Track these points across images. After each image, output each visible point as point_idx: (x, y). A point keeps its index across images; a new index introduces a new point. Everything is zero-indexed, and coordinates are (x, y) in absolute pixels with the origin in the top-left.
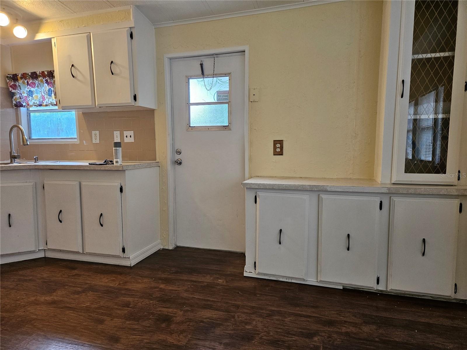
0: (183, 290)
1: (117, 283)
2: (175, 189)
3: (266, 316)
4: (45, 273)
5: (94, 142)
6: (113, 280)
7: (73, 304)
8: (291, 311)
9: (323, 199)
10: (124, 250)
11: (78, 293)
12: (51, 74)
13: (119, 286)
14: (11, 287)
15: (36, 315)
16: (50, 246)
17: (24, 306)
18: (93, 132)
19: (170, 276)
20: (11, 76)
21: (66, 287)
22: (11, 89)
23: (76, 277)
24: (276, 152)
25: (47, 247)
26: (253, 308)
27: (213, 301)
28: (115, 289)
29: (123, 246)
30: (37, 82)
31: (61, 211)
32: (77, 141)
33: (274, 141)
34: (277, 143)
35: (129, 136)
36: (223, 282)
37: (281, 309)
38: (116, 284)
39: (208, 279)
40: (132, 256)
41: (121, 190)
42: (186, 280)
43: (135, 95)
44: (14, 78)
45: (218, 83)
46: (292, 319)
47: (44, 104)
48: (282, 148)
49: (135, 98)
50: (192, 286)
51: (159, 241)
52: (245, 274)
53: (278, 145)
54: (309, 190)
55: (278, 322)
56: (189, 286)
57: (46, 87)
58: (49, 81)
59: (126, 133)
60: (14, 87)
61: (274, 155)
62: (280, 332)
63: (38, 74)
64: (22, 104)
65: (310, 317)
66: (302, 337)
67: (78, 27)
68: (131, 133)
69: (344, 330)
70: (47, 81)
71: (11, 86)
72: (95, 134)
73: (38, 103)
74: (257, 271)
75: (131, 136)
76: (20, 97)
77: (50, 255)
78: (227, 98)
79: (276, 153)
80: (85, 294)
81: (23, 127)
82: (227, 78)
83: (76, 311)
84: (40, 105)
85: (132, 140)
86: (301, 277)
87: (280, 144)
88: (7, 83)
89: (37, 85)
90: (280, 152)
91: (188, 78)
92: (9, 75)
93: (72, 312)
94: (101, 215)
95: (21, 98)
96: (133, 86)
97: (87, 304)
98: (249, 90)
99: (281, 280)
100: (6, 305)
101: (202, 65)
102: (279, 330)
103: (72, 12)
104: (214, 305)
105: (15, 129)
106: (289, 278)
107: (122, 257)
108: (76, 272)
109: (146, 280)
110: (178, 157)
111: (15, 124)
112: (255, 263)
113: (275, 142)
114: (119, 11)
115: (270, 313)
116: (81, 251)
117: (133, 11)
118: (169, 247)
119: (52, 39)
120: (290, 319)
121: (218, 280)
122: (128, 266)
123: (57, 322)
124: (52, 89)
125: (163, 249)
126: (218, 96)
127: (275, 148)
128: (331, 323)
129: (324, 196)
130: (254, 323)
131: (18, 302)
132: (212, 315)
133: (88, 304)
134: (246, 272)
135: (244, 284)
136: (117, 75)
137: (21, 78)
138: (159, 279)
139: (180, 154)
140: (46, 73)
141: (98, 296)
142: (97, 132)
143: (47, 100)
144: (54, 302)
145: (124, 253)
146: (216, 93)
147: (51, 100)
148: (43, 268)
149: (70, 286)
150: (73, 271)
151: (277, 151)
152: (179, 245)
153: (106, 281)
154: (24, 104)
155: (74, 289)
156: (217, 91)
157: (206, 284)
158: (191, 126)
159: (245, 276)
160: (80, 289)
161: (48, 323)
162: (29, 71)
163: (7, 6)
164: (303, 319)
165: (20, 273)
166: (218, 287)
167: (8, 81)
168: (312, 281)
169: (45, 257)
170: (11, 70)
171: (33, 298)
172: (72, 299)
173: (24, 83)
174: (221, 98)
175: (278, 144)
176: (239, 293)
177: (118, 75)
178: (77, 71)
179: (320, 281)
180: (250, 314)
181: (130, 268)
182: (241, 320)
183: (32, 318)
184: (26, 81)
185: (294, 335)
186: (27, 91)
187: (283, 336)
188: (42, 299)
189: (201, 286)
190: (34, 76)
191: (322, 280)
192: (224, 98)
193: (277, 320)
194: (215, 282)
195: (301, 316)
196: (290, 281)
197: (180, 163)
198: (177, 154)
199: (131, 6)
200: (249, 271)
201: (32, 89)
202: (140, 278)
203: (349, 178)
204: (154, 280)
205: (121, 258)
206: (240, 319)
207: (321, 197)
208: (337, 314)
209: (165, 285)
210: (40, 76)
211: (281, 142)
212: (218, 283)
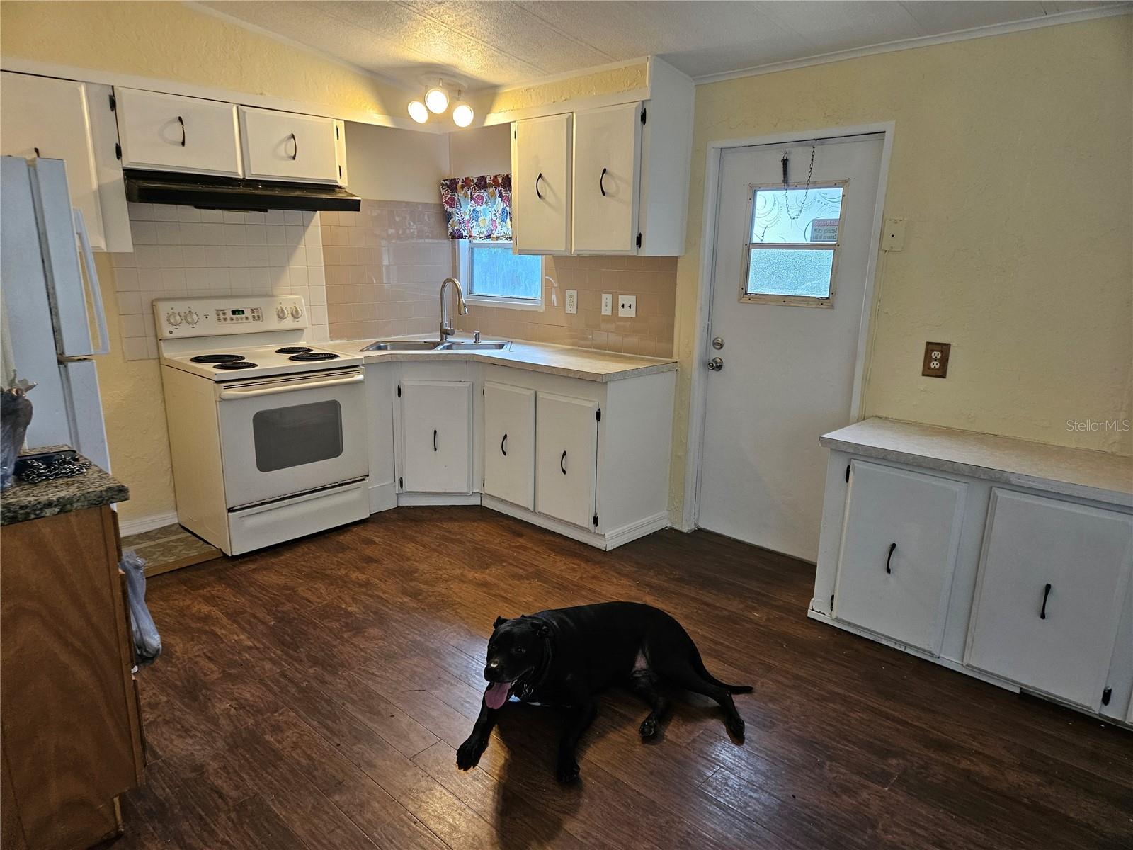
0: (682, 614)
1: (579, 575)
2: (704, 418)
3: (816, 699)
4: (478, 533)
5: (568, 311)
6: (573, 569)
7: (510, 593)
8: (871, 704)
9: (999, 499)
10: (596, 521)
11: (520, 578)
12: (507, 182)
13: (581, 582)
14: (433, 546)
15: (460, 597)
16: (488, 490)
17: (447, 581)
18: (568, 293)
19: (666, 585)
20: (448, 182)
21: (504, 564)
22: (446, 206)
23: (520, 551)
24: (929, 368)
25: (484, 490)
26: (797, 677)
27: (727, 647)
28: (573, 585)
29: (596, 514)
30: (486, 193)
31: (506, 436)
32: (540, 306)
33: (928, 343)
34: (934, 349)
35: (627, 306)
36: (761, 618)
37: (853, 695)
38: (576, 576)
39: (734, 606)
40: (609, 533)
41: (598, 417)
42: (693, 599)
43: (640, 234)
44: (452, 186)
45: (819, 201)
46: (865, 717)
47: (495, 236)
48: (944, 361)
49: (639, 241)
50: (700, 612)
51: (665, 512)
52: (811, 614)
53: (936, 355)
54: (966, 474)
55: (835, 715)
56: (695, 611)
57: (499, 204)
58: (504, 195)
59: (622, 299)
60: (452, 203)
61: (923, 375)
62: (829, 731)
63: (488, 181)
64: (462, 234)
65: (905, 723)
66: (867, 751)
67: (554, 102)
68: (632, 300)
69: (965, 764)
70: (500, 192)
71: (446, 202)
72: (571, 297)
73: (485, 233)
74: (835, 614)
75: (630, 307)
76: (460, 220)
77: (488, 504)
78: (833, 235)
79: (927, 372)
80: (528, 582)
81: (462, 284)
82: (839, 192)
83: (512, 606)
84: (489, 237)
85: (631, 313)
86: (926, 648)
87: (941, 351)
88: (441, 196)
89: (485, 200)
90: (938, 369)
91: (754, 190)
92: (444, 181)
93: (507, 605)
94: (565, 453)
95: (460, 223)
96: (638, 217)
97: (528, 599)
98: (883, 222)
99: (884, 642)
100: (430, 596)
101: (785, 162)
102: (828, 728)
103: (546, 73)
104: (727, 654)
105: (449, 285)
106: (901, 643)
107: (593, 531)
108: (521, 541)
109: (624, 581)
110: (715, 354)
111: (450, 276)
112: (833, 597)
113: (931, 347)
114: (625, 68)
115: (828, 695)
116: (532, 509)
117: (650, 67)
118: (683, 527)
119: (512, 124)
120: (861, 715)
121: (751, 613)
122: (601, 550)
123: (484, 615)
124: (508, 209)
125: (672, 529)
126: (815, 230)
127: (928, 359)
128: (943, 746)
129: (1001, 494)
130: (788, 703)
131: (439, 572)
132: (717, 669)
133: (530, 599)
134: (813, 610)
135: (800, 632)
136: (611, 196)
137: (463, 187)
138: (646, 585)
139: (721, 348)
140: (500, 180)
141: (546, 589)
142: (574, 293)
143: (499, 228)
144: (485, 584)
145: (597, 525)
146: (811, 224)
147: (505, 230)
148: (476, 524)
149: (511, 564)
150: (517, 539)
151: (933, 367)
152: (702, 526)
153: (562, 568)
154: (465, 233)
155: (515, 569)
156: (813, 220)
157: (726, 613)
158: (748, 292)
159: (809, 618)
160: (521, 572)
161: (473, 614)
162: (474, 176)
163: (447, 74)
164: (887, 723)
165: (445, 525)
166: (748, 625)
167: (443, 192)
168: (950, 660)
169: (481, 506)
170: (448, 171)
171: (458, 572)
172: (510, 585)
173: (466, 195)
174: (820, 234)
175: (937, 353)
176: (783, 645)
177: (613, 196)
178: (546, 186)
179: (967, 665)
180: (788, 686)
181: (603, 552)
182: (765, 692)
183: (455, 601)
184: (469, 193)
185: (853, 743)
186: (470, 210)
187: (829, 737)
188: (471, 575)
189: (717, 615)
190: (482, 183)
191: (972, 664)
192: (827, 235)
193: (834, 710)
194: (746, 613)
195: (887, 717)
196: (902, 649)
197: (719, 367)
198: (716, 348)
199: (649, 56)
200: (818, 609)
201: (478, 208)
202: (616, 575)
203: (1109, 451)
204: (638, 585)
205: (591, 532)
206: (765, 689)
207: (995, 493)
208: (970, 735)
209: (653, 597)
210: (490, 185)
211: (944, 348)
212: (750, 619)
